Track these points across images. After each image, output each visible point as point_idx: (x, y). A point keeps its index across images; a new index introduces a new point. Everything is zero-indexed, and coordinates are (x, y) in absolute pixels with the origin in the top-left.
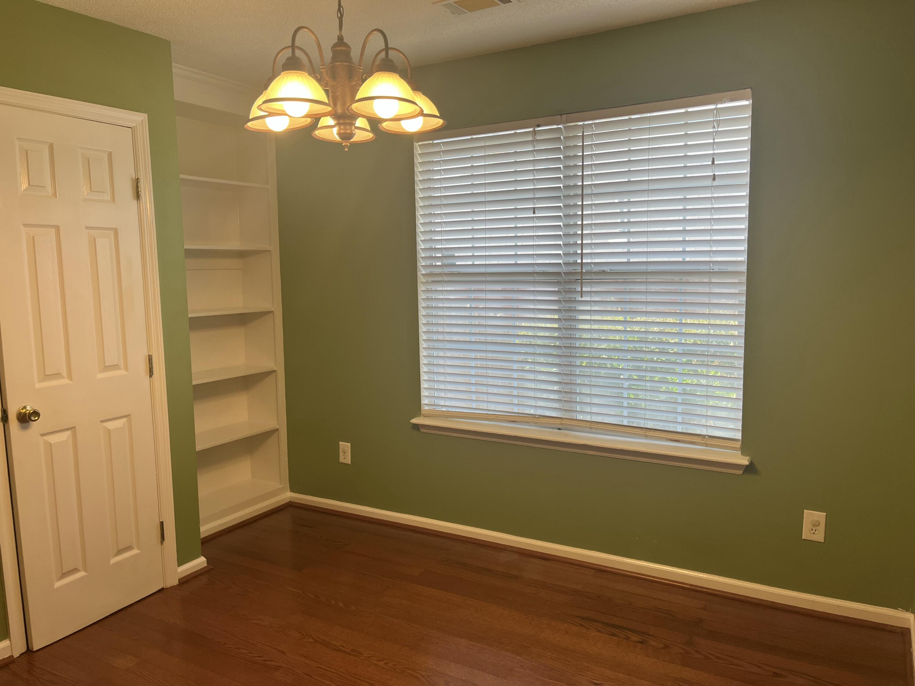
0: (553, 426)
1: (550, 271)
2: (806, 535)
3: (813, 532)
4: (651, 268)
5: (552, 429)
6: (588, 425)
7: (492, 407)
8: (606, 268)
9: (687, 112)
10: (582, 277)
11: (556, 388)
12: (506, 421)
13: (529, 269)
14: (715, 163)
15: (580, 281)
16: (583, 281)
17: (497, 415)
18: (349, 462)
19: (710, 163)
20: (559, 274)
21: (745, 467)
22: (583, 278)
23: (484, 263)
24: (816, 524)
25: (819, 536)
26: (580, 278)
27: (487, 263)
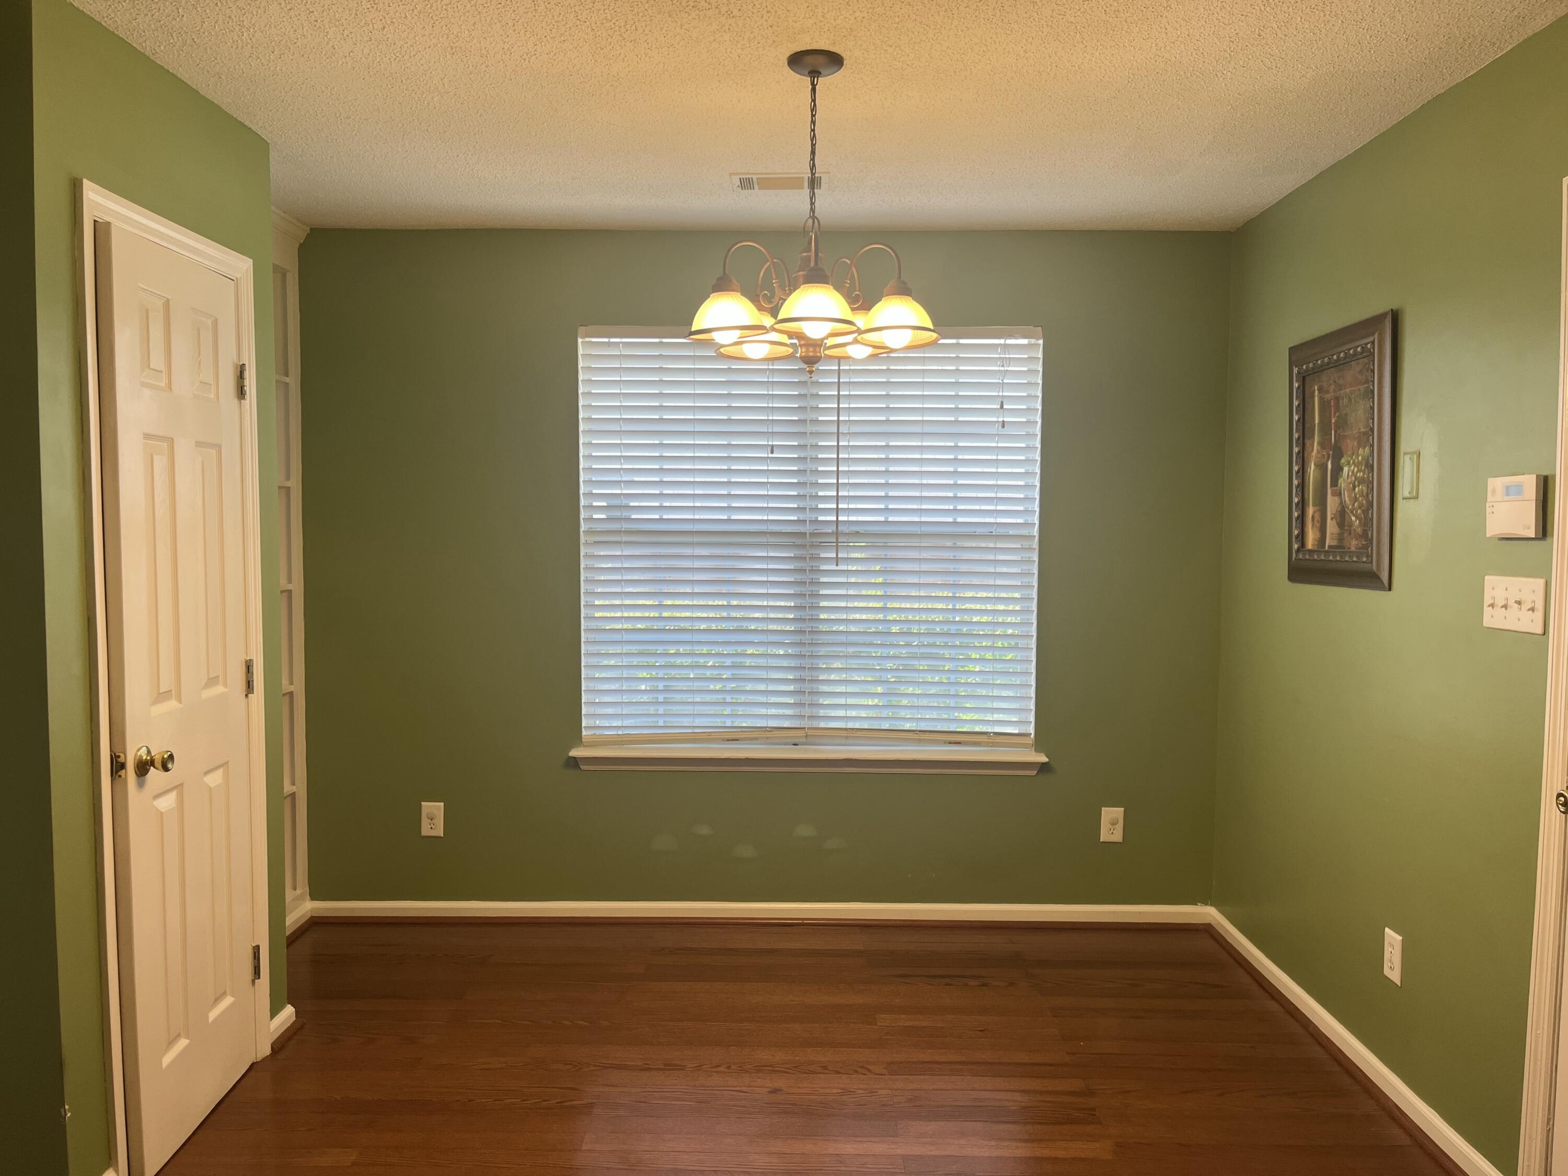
0: (788, 741)
1: (784, 531)
2: (1104, 836)
3: (1111, 832)
4: (926, 529)
5: (785, 745)
6: (844, 733)
7: (699, 722)
8: (860, 529)
9: (958, 344)
10: (837, 539)
11: (791, 688)
12: (722, 740)
13: (763, 528)
14: (1005, 407)
15: (835, 544)
16: (839, 544)
17: (709, 732)
18: (440, 832)
19: (999, 407)
20: (803, 535)
21: (1040, 765)
22: (839, 541)
23: (691, 517)
24: (1114, 823)
25: (1117, 837)
26: (835, 541)
27: (697, 517)
